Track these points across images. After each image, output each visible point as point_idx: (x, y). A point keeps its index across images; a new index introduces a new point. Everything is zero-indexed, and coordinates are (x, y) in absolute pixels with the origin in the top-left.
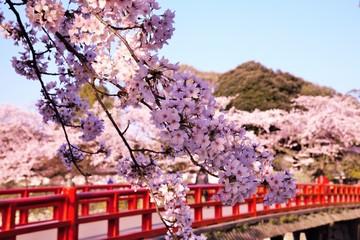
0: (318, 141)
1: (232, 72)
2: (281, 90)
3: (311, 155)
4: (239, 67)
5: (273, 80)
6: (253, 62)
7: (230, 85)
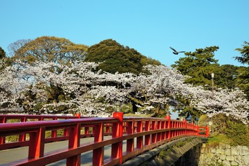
0: (156, 94)
1: (98, 45)
2: (130, 60)
3: (151, 104)
4: (102, 43)
5: (125, 53)
6: (111, 40)
7: (97, 55)
